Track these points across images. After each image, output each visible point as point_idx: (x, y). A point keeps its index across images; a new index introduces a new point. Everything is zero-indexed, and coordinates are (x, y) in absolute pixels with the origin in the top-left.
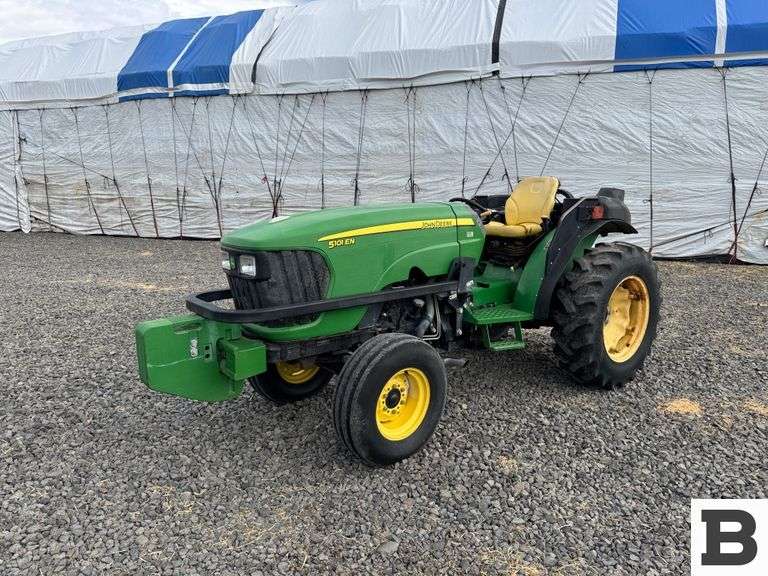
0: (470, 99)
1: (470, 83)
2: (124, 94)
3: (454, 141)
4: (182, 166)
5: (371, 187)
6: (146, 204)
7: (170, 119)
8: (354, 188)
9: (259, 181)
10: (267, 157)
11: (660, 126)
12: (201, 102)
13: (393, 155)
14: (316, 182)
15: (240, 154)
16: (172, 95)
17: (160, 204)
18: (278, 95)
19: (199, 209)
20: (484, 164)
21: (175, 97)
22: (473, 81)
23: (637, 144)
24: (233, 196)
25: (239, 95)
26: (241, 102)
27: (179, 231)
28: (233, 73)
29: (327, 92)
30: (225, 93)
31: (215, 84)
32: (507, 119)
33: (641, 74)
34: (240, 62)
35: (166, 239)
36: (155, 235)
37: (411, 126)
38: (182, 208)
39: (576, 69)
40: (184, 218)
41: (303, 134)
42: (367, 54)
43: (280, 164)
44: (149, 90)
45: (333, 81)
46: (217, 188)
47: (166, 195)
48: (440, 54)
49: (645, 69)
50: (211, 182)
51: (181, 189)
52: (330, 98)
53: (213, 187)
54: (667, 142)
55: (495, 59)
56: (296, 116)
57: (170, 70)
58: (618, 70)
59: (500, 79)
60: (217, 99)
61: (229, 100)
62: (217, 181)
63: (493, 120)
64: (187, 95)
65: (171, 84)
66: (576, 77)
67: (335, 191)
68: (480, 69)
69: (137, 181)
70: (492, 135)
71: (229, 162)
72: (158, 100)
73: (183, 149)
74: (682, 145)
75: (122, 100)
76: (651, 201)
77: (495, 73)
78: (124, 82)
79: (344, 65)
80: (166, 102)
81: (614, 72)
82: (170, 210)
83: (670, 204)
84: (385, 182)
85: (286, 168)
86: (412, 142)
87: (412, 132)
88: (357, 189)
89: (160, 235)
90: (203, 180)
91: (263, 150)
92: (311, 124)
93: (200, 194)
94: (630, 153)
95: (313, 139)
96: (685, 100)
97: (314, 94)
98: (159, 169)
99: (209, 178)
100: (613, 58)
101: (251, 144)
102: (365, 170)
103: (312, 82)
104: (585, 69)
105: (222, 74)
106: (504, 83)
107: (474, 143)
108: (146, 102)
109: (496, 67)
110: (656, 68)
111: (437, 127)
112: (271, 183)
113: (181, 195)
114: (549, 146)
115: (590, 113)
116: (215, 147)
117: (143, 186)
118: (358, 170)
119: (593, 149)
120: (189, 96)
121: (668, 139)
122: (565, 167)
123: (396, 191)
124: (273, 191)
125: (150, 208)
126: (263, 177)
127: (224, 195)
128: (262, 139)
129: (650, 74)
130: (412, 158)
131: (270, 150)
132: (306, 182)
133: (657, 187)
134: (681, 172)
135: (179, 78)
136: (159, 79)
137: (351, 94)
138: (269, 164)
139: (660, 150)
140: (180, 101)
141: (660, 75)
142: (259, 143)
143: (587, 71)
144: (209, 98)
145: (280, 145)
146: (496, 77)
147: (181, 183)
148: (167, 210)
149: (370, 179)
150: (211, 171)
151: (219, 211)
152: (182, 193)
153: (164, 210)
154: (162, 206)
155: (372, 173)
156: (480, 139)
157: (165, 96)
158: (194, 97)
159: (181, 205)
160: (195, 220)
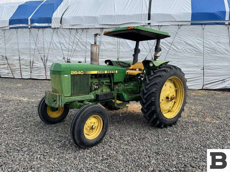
2: (11, 26)
4: (32, 53)
6: (18, 66)
7: (28, 36)
9: (62, 59)
10: (65, 50)
11: (207, 44)
12: (41, 30)
13: (111, 51)
14: (83, 60)
15: (55, 49)
16: (29, 27)
17: (23, 66)
18: (69, 29)
19: (38, 68)
20: (145, 55)
21: (31, 28)
23: (199, 50)
24: (51, 64)
25: (55, 28)
26: (55, 30)
27: (30, 76)
28: (53, 20)
29: (88, 28)
30: (50, 27)
31: (46, 24)
33: (200, 26)
34: (56, 17)
35: (25, 79)
36: (21, 78)
37: (118, 41)
38: (31, 68)
39: (177, 23)
40: (32, 71)
41: (79, 43)
42: (103, 16)
43: (70, 53)
44: (21, 25)
45: (90, 24)
46: (46, 61)
47: (26, 63)
48: (129, 16)
49: (202, 24)
50: (43, 59)
51: (32, 61)
52: (89, 30)
53: (44, 61)
54: (209, 49)
55: (149, 19)
56: (76, 36)
57: (29, 18)
58: (192, 24)
59: (150, 26)
60: (46, 29)
61: (51, 29)
62: (46, 58)
64: (35, 27)
65: (29, 23)
66: (178, 26)
68: (143, 22)
69: (15, 58)
70: (147, 45)
71: (50, 52)
72: (24, 29)
73: (33, 47)
74: (214, 51)
75: (11, 28)
76: (203, 69)
77: (149, 24)
78: (12, 22)
79: (95, 19)
80: (28, 30)
81: (191, 25)
82: (27, 69)
83: (210, 71)
85: (72, 54)
86: (119, 47)
87: (118, 43)
89: (23, 78)
90: (40, 58)
91: (63, 48)
92: (82, 39)
93: (39, 63)
94: (196, 53)
95: (83, 45)
96: (215, 35)
97: (83, 29)
98: (24, 54)
99: (43, 57)
100: (190, 20)
101: (59, 46)
102: (101, 56)
103: (82, 24)
104: (181, 23)
105: (49, 20)
108: (19, 29)
109: (149, 22)
110: (205, 24)
111: (128, 42)
112: (66, 60)
113: (31, 63)
114: (168, 50)
115: (182, 38)
116: (45, 46)
117: (17, 60)
119: (183, 51)
120: (36, 28)
121: (209, 48)
122: (173, 57)
125: (19, 68)
126: (63, 57)
127: (48, 64)
128: (63, 44)
129: (203, 26)
130: (118, 52)
131: (66, 48)
132: (79, 60)
133: (206, 65)
134: (214, 59)
135: (33, 21)
136: (26, 21)
137: (97, 29)
138: (66, 53)
139: (207, 52)
140: (33, 30)
141: (207, 27)
142: (62, 45)
143: (181, 24)
144: (44, 29)
145: (70, 46)
146: (149, 25)
147: (32, 59)
148: (26, 69)
149: (103, 59)
150: (43, 55)
151: (46, 69)
152: (32, 62)
153: (24, 69)
154: (24, 67)
155: (104, 57)
156: (143, 46)
157: (27, 27)
158: (38, 28)
159: (31, 67)
160: (36, 72)
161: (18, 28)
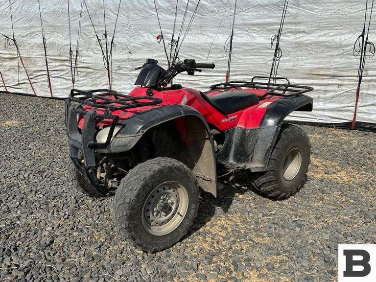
4: (75, 24)
5: (299, 45)
6: (41, 64)
8: (274, 47)
9: (154, 40)
10: (164, 11)
14: (222, 39)
17: (54, 64)
19: (90, 70)
24: (125, 57)
35: (58, 99)
36: (49, 95)
38: (74, 69)
43: (180, 18)
46: (109, 48)
47: (59, 56)
50: (103, 42)
51: (74, 49)
53: (104, 49)
62: (110, 39)
67: (247, 51)
69: (34, 41)
82: (63, 70)
84: (320, 39)
85: (187, 23)
88: (277, 48)
89: (55, 95)
90: (95, 39)
93: (91, 54)
98: (54, 29)
99: (101, 37)
112: (168, 42)
117: (39, 45)
118: (282, 24)
123: (336, 52)
124: (168, 51)
125: (45, 68)
126: (159, 34)
127: (115, 56)
132: (210, 41)
138: (167, 19)
147: (74, 42)
148: (61, 70)
149: (298, 35)
150: (103, 29)
151: (110, 72)
152: (75, 53)
153: (57, 70)
154: (56, 66)
155: (302, 27)
159: (73, 65)
160: (86, 81)
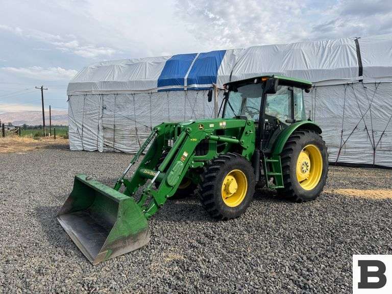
0: (346, 93)
1: (346, 86)
2: (161, 88)
3: (338, 112)
7: (183, 100)
12: (201, 92)
16: (186, 89)
20: (353, 123)
21: (188, 90)
22: (348, 84)
28: (218, 79)
31: (208, 85)
32: (367, 103)
34: (222, 75)
37: (314, 105)
42: (291, 71)
44: (174, 87)
48: (329, 71)
55: (361, 74)
57: (186, 77)
59: (363, 83)
63: (359, 103)
65: (186, 84)
68: (352, 79)
70: (358, 110)
72: (178, 92)
73: (189, 114)
75: (159, 91)
77: (361, 81)
78: (161, 83)
80: (182, 92)
86: (314, 112)
87: (314, 107)
105: (212, 80)
106: (365, 86)
107: (348, 113)
108: (171, 92)
109: (361, 78)
111: (328, 105)
114: (390, 116)
116: (207, 113)
120: (195, 90)
130: (314, 119)
135: (190, 81)
136: (181, 81)
140: (190, 93)
144: (205, 91)
146: (361, 83)
156: (352, 111)
157: (183, 90)
158: (197, 90)
161: (169, 90)
